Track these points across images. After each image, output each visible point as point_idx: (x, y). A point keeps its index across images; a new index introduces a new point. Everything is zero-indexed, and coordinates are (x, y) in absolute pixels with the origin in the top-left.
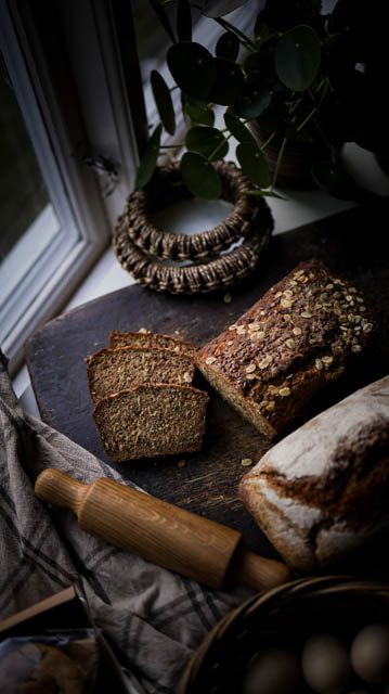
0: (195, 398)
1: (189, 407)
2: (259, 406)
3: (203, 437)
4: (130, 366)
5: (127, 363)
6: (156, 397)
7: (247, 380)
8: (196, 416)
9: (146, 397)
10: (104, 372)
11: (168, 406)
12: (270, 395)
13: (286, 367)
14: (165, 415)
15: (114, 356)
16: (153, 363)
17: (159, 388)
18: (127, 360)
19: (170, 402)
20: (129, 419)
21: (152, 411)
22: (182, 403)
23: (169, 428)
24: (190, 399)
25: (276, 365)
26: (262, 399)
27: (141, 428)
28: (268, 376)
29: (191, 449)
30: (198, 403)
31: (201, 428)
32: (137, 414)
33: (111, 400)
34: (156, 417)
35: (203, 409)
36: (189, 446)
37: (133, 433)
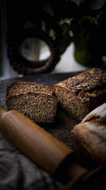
0: (53, 100)
1: (49, 103)
2: (83, 99)
3: (55, 117)
4: (26, 89)
5: (24, 88)
6: (35, 97)
7: (77, 89)
8: (52, 107)
9: (31, 97)
10: (14, 90)
11: (41, 101)
12: (87, 96)
13: (94, 87)
14: (38, 105)
15: (19, 85)
16: (35, 89)
17: (38, 94)
18: (24, 87)
19: (42, 100)
20: (22, 105)
21: (33, 103)
22: (47, 101)
23: (40, 111)
24: (50, 100)
25: (90, 86)
26: (84, 96)
27: (27, 109)
28: (87, 89)
29: (49, 121)
30: (54, 102)
31: (54, 113)
32: (26, 103)
33: (15, 96)
34: (34, 105)
35: (56, 105)
36: (48, 120)
37: (23, 110)
